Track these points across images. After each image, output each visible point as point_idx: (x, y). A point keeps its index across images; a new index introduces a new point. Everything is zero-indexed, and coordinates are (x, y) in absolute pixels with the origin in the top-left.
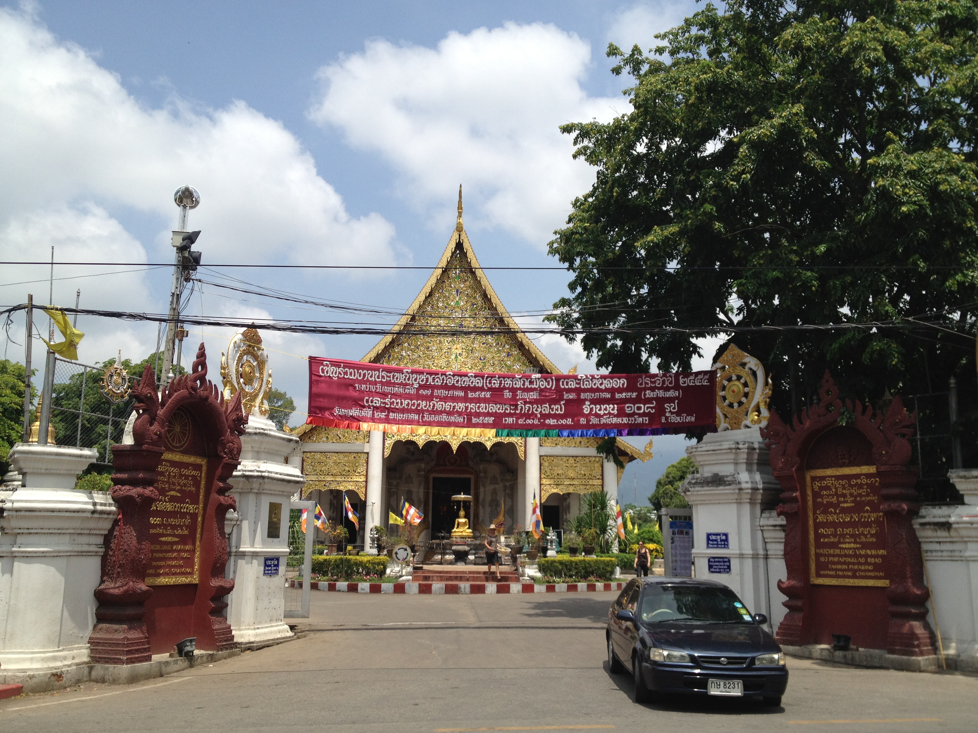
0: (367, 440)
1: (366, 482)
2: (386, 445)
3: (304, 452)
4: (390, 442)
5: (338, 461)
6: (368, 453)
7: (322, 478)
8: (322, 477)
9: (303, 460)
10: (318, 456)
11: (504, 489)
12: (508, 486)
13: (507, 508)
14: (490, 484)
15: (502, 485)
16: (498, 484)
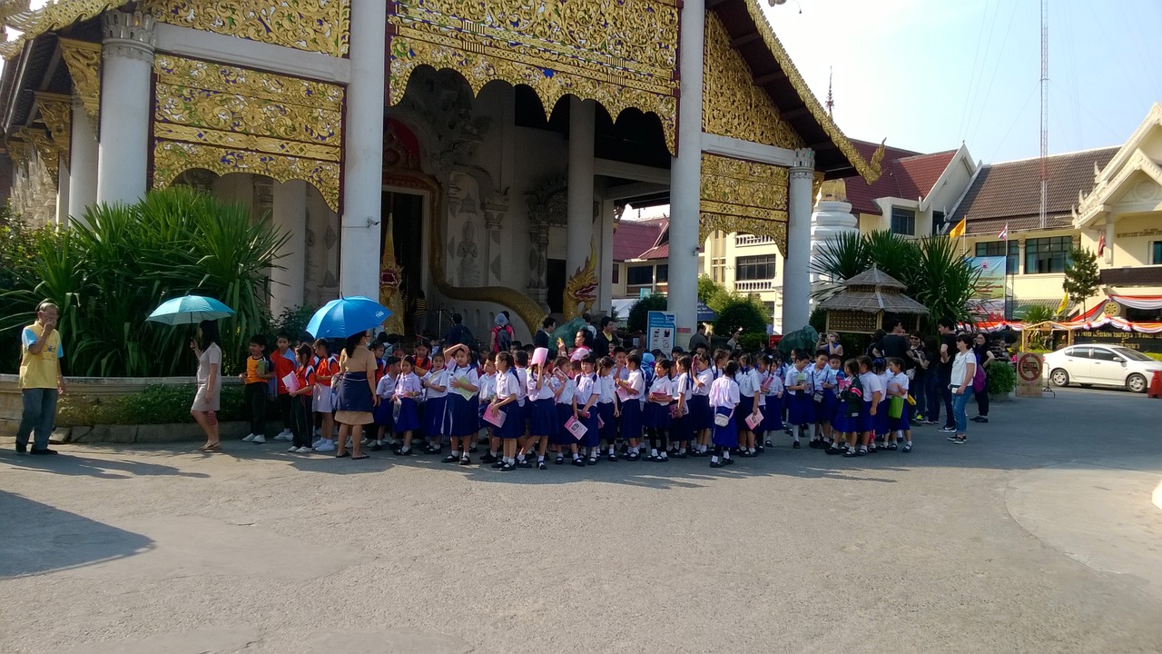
0: (344, 49)
1: (342, 163)
2: (393, 70)
3: (158, 52)
4: (402, 69)
5: (264, 95)
6: (344, 86)
7: (212, 136)
8: (216, 134)
9: (154, 79)
10: (200, 70)
11: (487, 222)
12: (495, 217)
13: (492, 258)
14: (461, 211)
15: (483, 214)
16: (475, 212)
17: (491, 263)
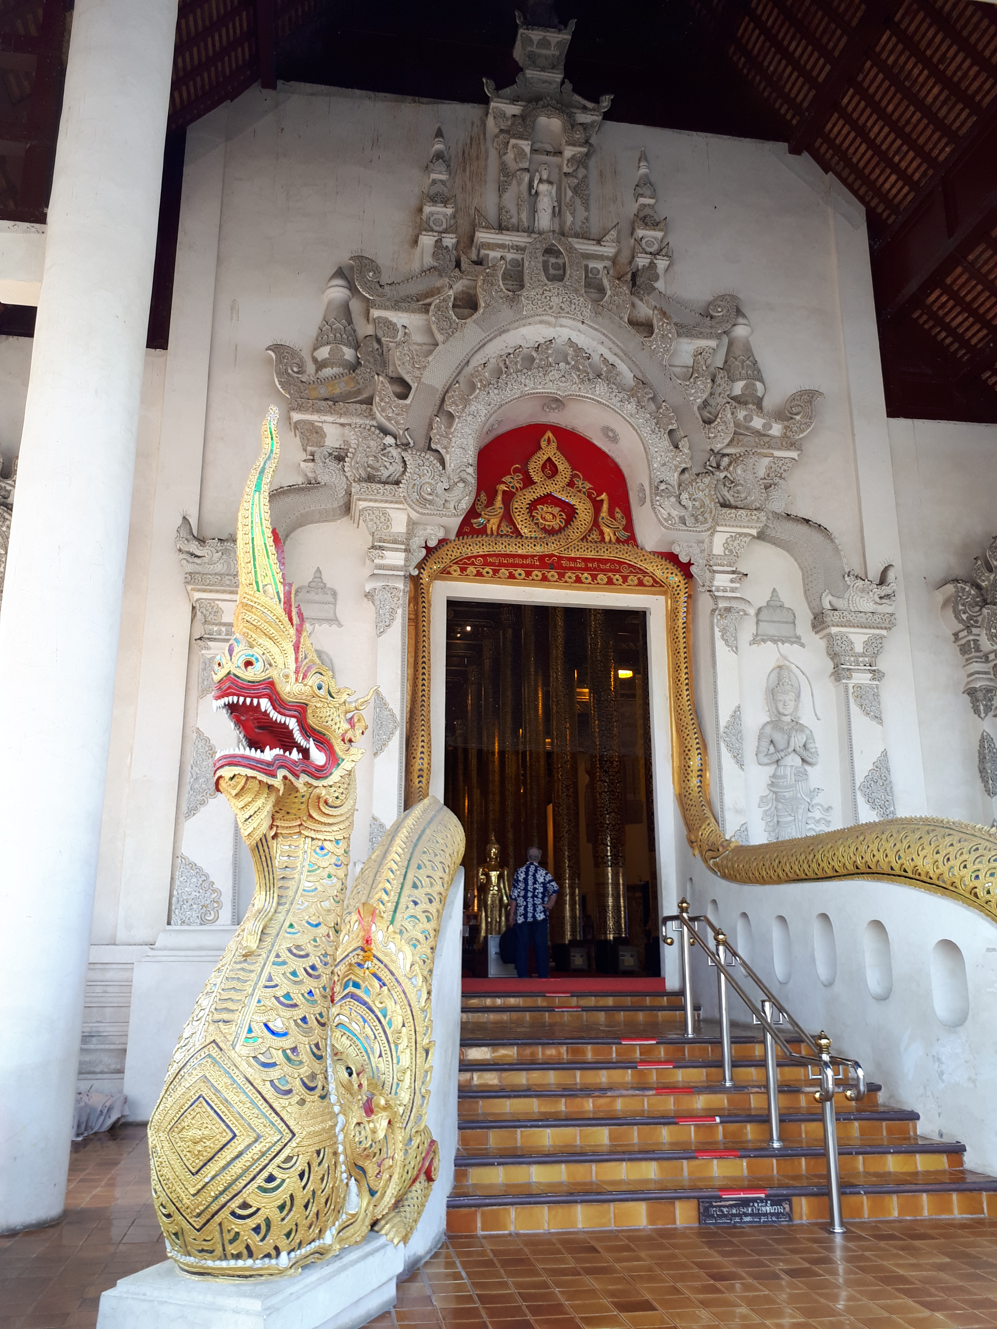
11: (836, 666)
12: (859, 648)
13: (863, 767)
14: (757, 639)
15: (823, 644)
16: (797, 640)
17: (859, 779)
